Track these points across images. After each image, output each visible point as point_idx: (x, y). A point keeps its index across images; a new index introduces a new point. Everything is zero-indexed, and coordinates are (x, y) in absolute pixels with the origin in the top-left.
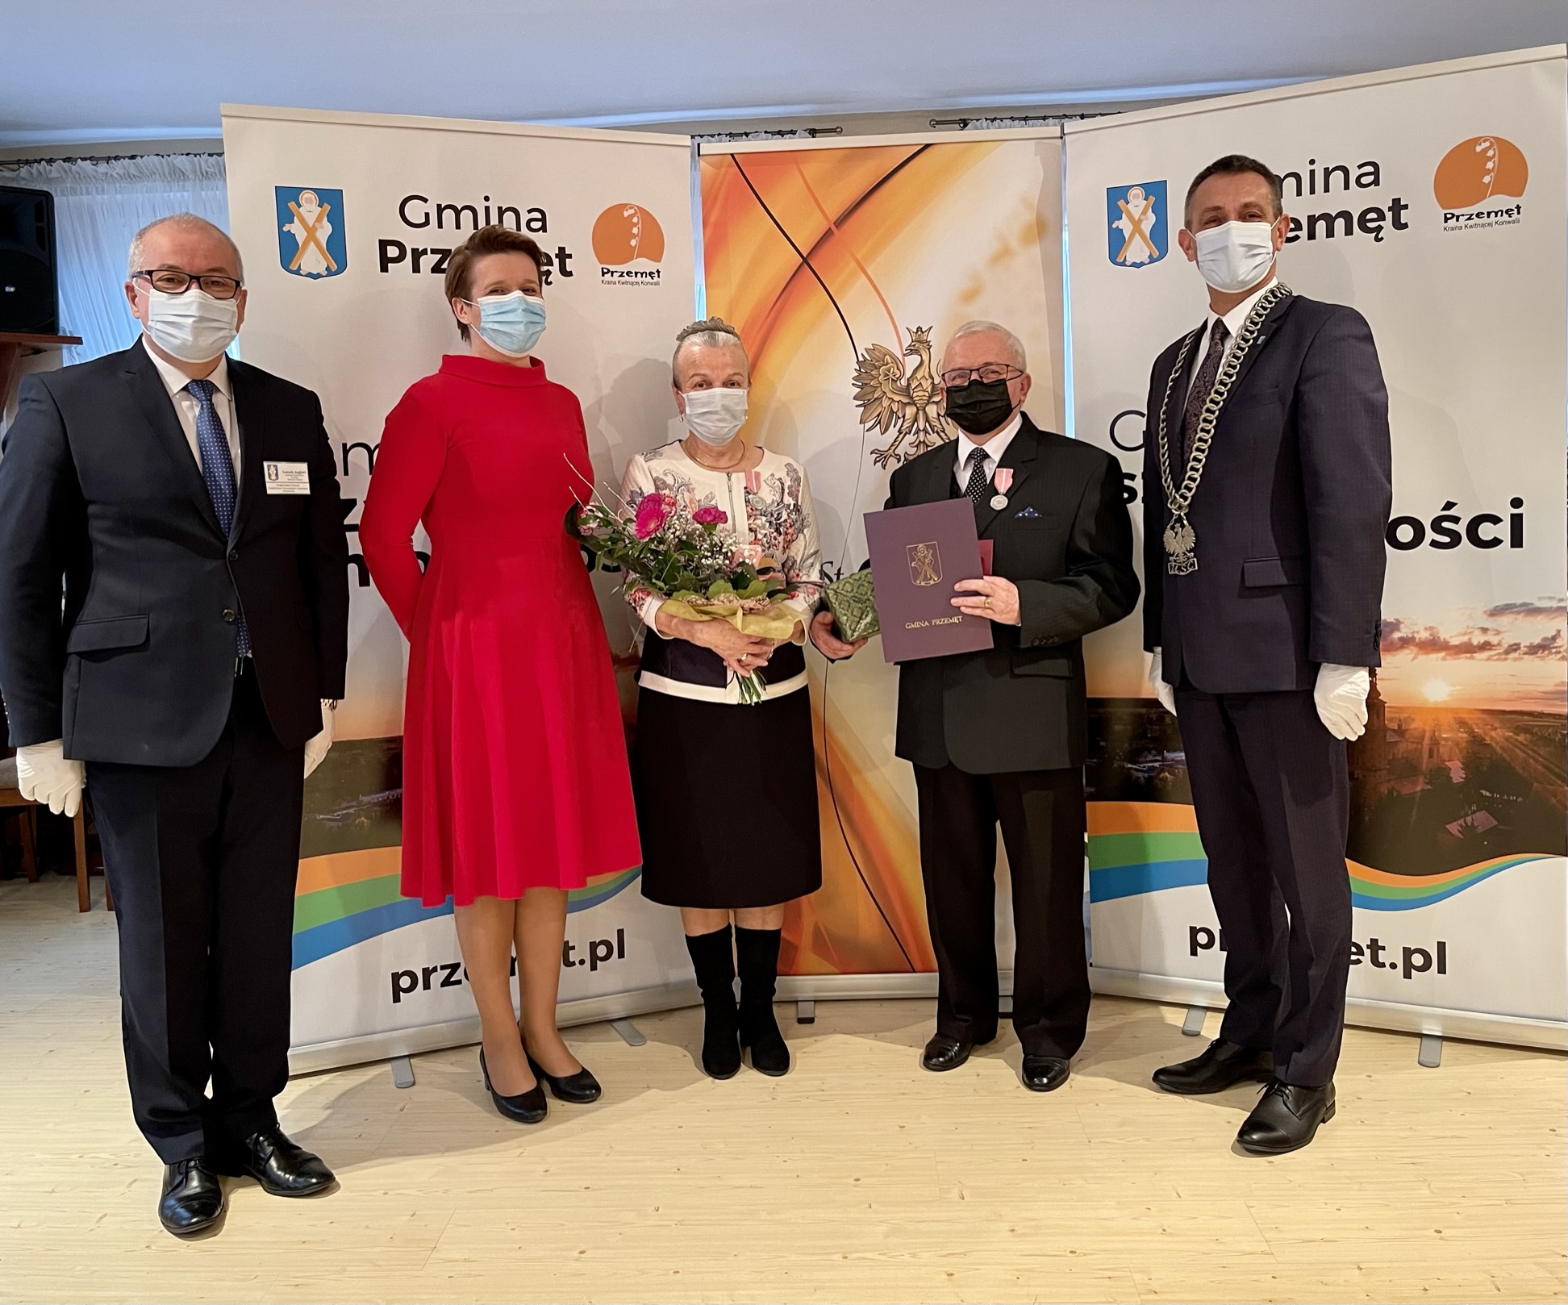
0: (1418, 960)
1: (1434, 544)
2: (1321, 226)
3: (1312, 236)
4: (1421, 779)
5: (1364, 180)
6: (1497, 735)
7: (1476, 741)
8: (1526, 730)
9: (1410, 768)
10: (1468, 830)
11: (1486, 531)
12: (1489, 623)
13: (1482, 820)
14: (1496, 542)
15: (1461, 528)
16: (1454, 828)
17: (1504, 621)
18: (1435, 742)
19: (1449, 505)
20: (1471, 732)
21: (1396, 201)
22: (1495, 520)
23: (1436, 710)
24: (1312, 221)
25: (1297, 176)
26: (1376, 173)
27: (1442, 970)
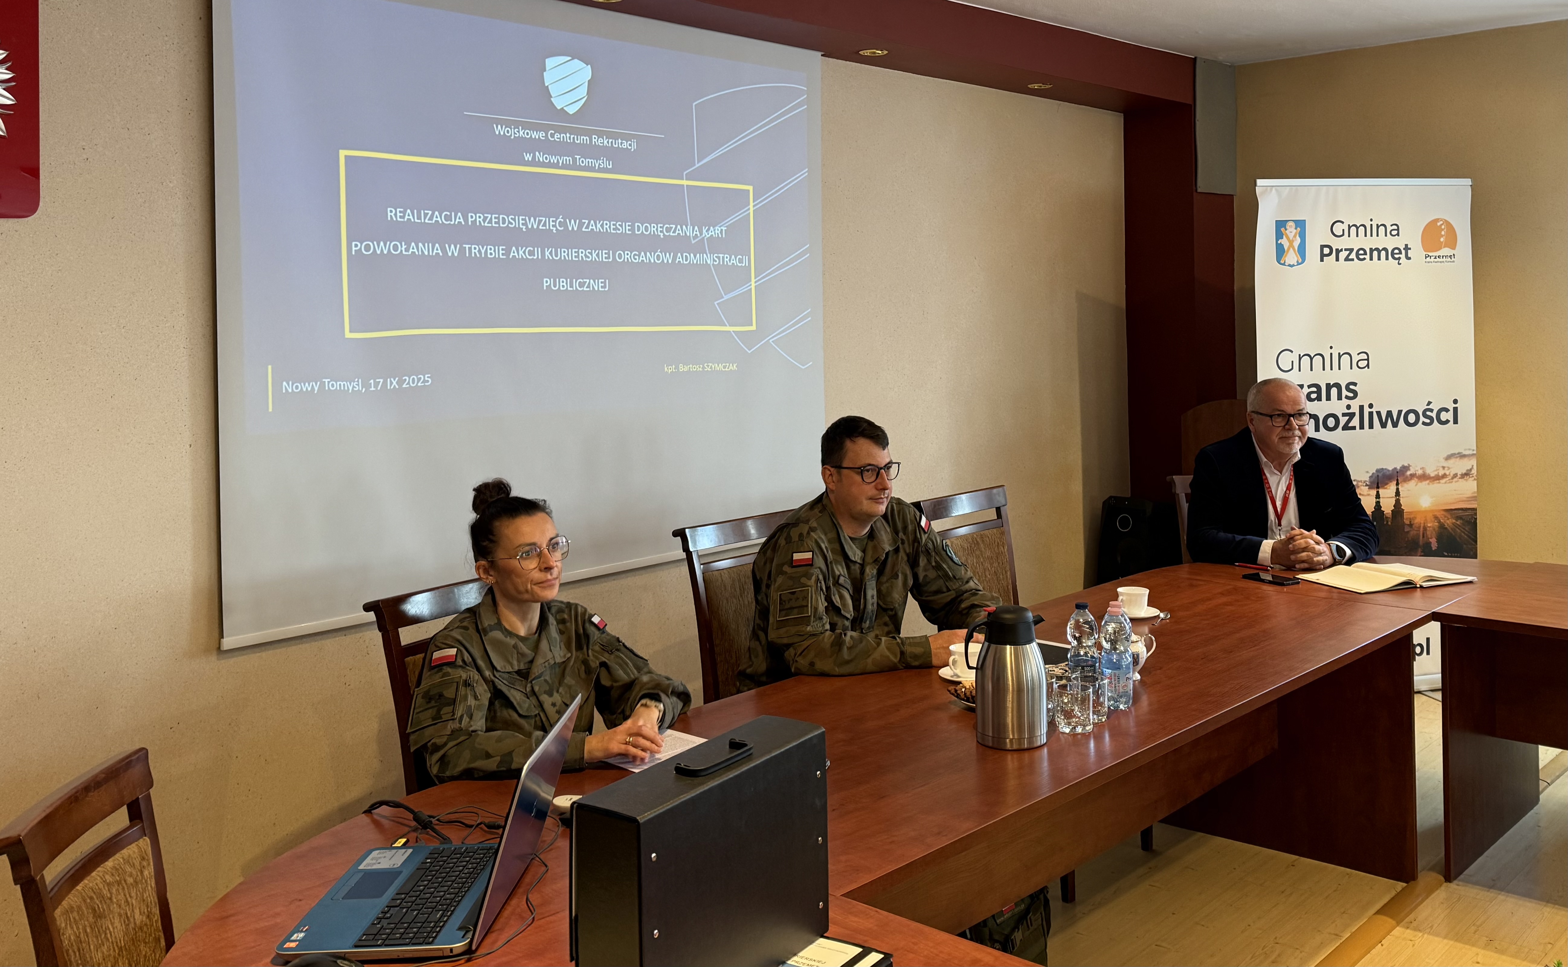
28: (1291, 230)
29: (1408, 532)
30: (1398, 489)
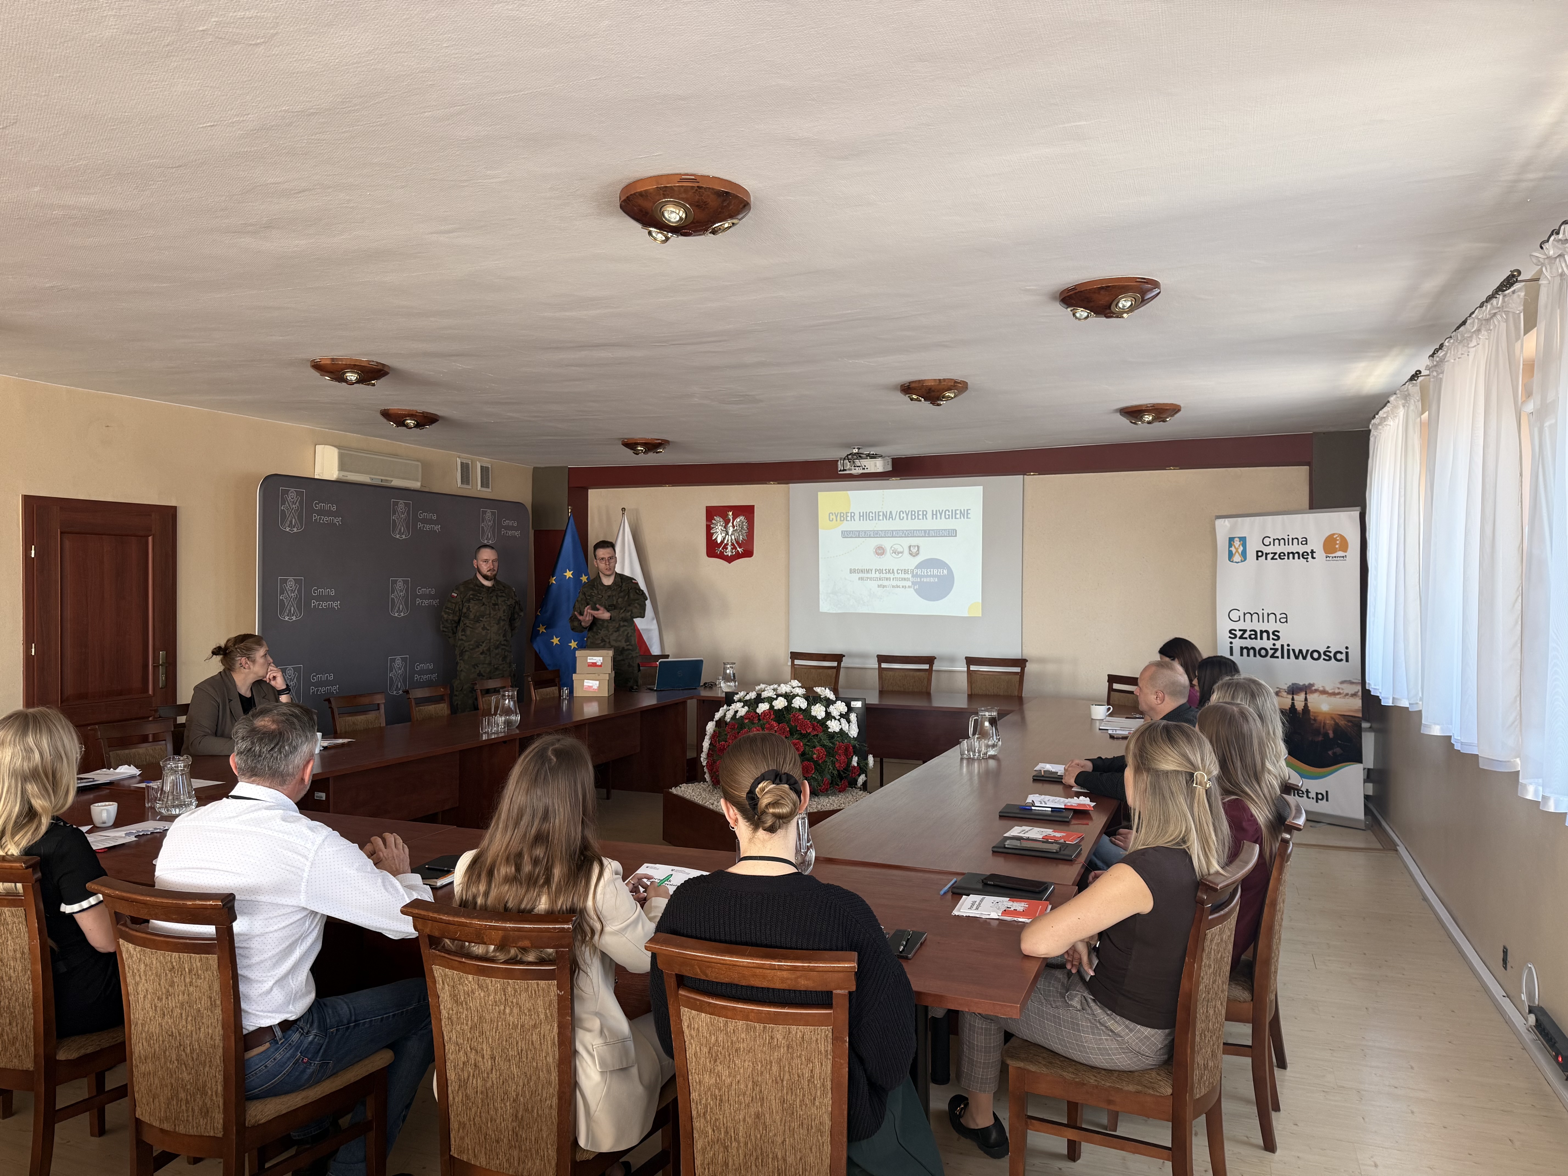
0: (1320, 796)
1: (1324, 659)
2: (1291, 555)
3: (1288, 558)
4: (1321, 736)
5: (1304, 543)
6: (1342, 723)
7: (1337, 724)
8: (1351, 721)
9: (1317, 732)
10: (1334, 753)
11: (1339, 656)
12: (1340, 686)
13: (1338, 750)
14: (1341, 660)
15: (1332, 655)
16: (1330, 753)
17: (1344, 686)
18: (1325, 724)
19: (1328, 647)
20: (1335, 721)
21: (1312, 550)
22: (1341, 653)
23: (1325, 713)
24: (1289, 553)
25: (1284, 539)
26: (1306, 541)
27: (1327, 800)
28: (1237, 543)
29: (1313, 724)
30: (1306, 698)
